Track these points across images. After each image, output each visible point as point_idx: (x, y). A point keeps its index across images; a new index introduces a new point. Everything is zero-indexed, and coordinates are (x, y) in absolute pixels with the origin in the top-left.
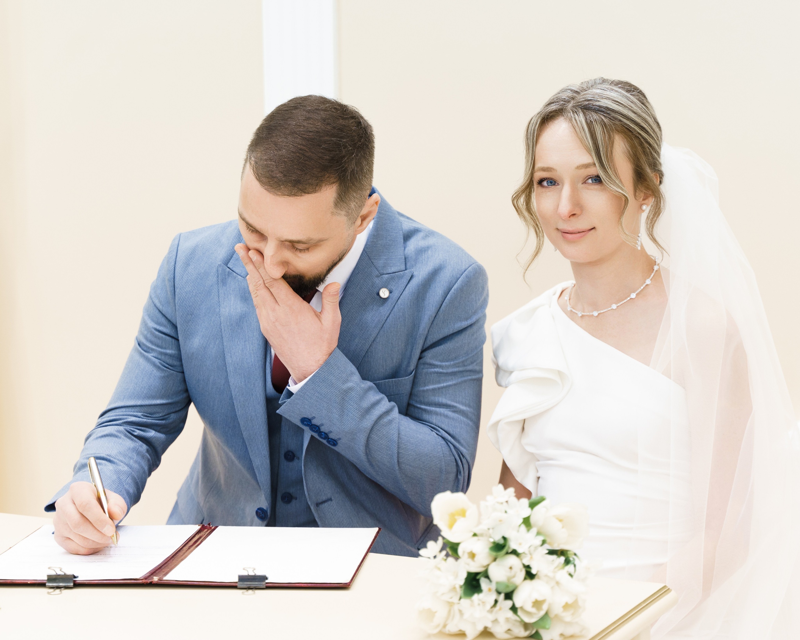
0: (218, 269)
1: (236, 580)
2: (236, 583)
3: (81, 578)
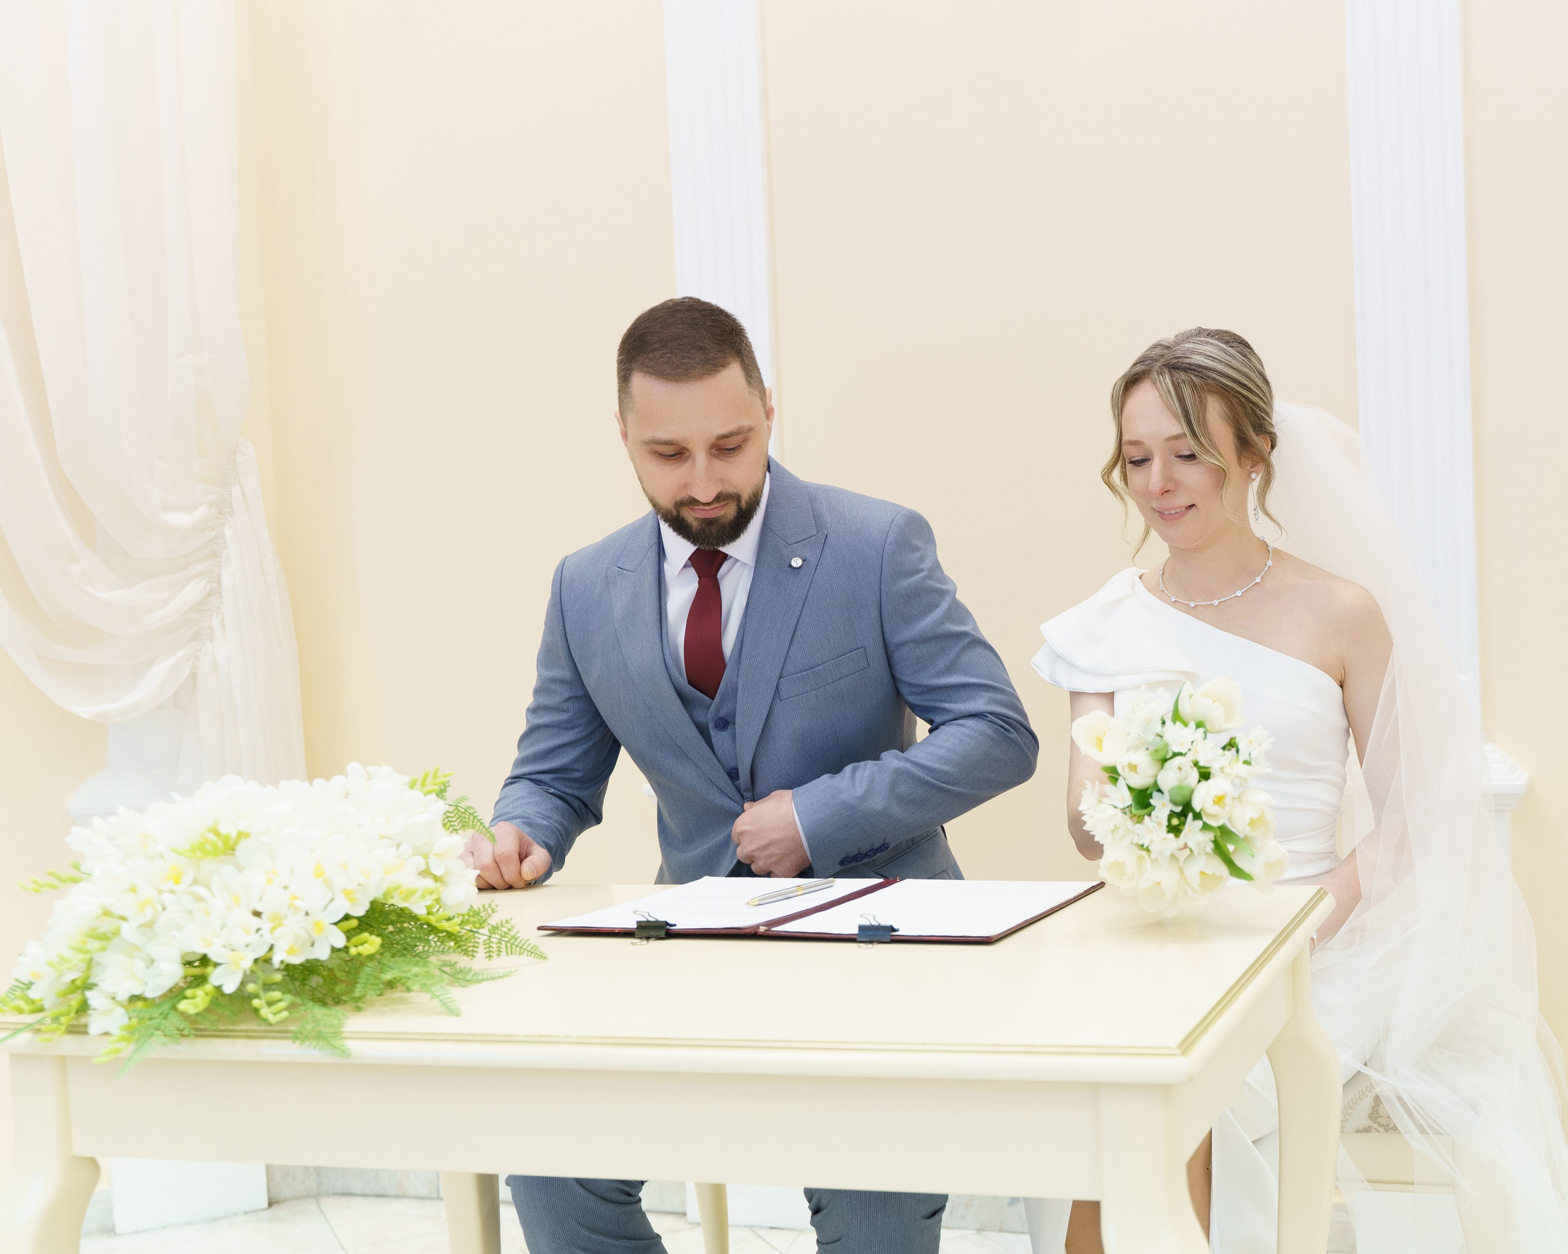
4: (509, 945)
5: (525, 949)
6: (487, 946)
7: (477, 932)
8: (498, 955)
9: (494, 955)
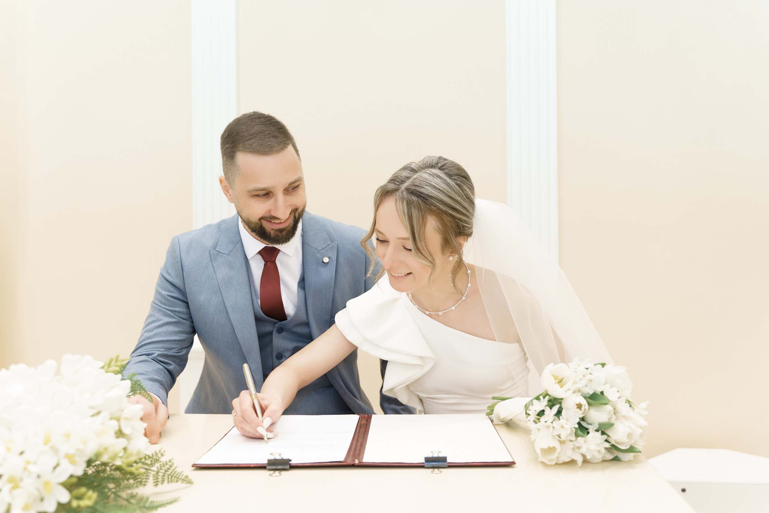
0: (210, 252)
1: (423, 461)
2: (423, 463)
3: (294, 462)
4: (170, 477)
5: (180, 479)
6: (155, 478)
7: (150, 470)
8: (162, 483)
9: (159, 484)
